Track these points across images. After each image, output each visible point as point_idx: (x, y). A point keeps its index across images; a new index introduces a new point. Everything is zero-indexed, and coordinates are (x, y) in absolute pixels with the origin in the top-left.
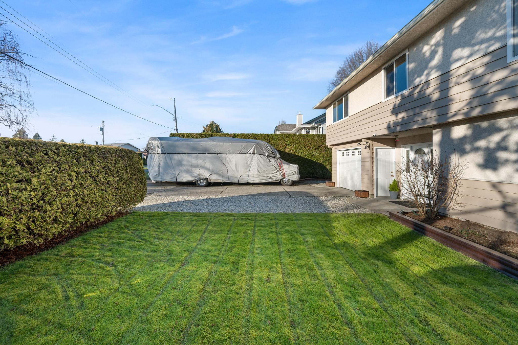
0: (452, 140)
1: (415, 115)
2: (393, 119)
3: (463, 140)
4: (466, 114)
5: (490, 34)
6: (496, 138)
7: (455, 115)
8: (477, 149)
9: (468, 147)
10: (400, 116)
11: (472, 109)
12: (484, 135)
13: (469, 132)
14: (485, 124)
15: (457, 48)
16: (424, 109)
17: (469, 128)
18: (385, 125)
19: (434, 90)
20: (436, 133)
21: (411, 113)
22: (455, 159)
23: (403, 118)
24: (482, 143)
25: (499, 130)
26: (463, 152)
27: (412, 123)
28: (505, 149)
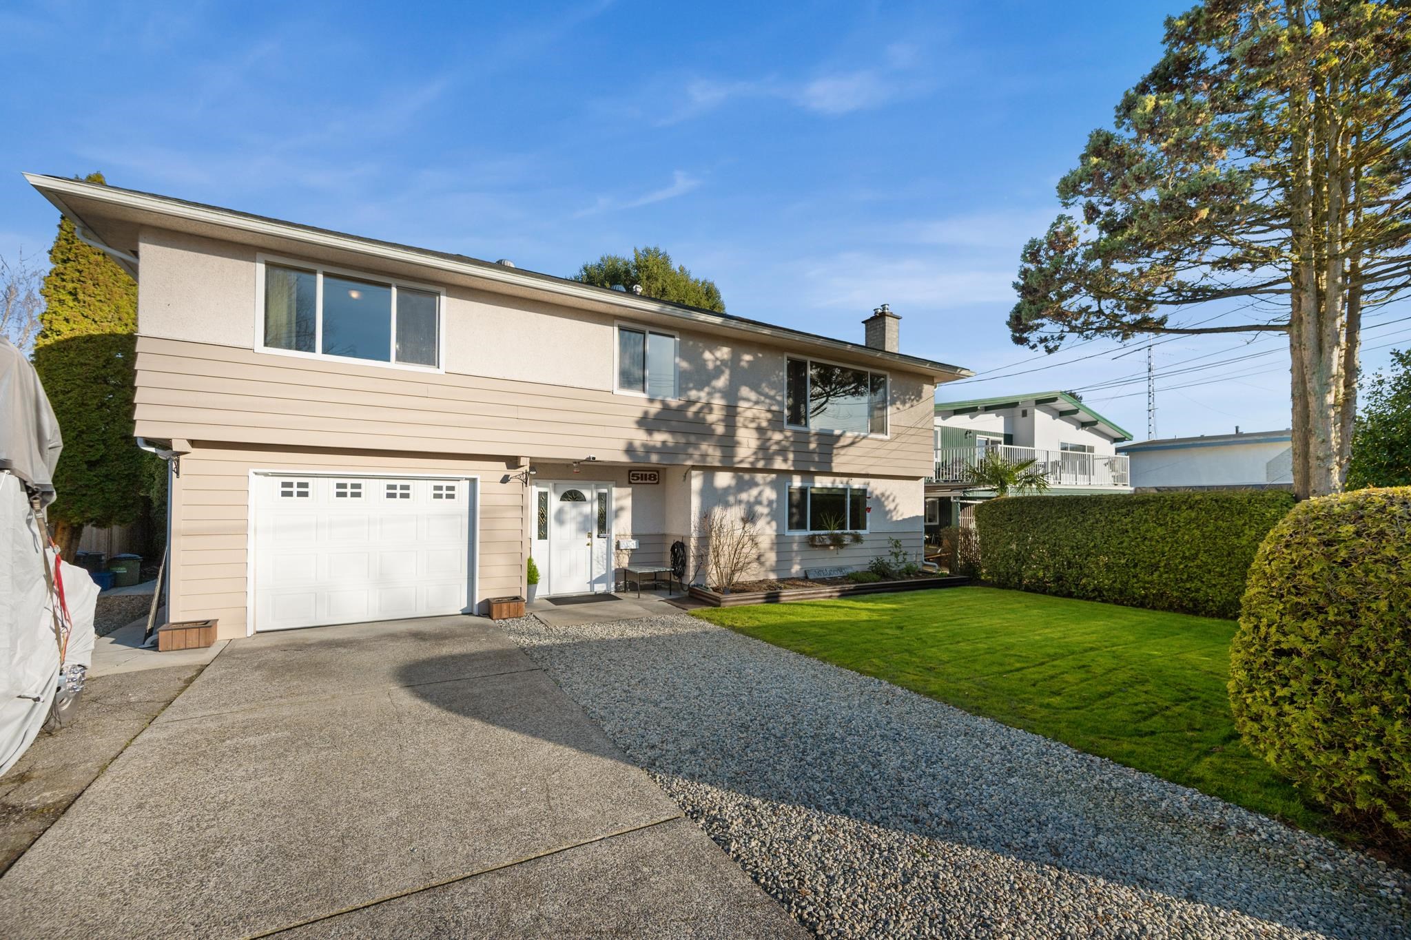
0: (715, 489)
1: (688, 444)
2: (640, 437)
3: (727, 490)
4: (752, 463)
5: (772, 393)
6: (754, 492)
7: (741, 462)
8: (740, 502)
9: (731, 499)
10: (659, 438)
11: (757, 460)
12: (746, 487)
13: (733, 483)
14: (747, 476)
15: (746, 385)
16: (704, 440)
17: (734, 477)
18: (622, 445)
19: (719, 420)
20: (696, 476)
21: (682, 440)
22: (718, 512)
23: (664, 443)
24: (744, 496)
25: (756, 485)
26: (727, 505)
27: (684, 456)
28: (760, 503)
